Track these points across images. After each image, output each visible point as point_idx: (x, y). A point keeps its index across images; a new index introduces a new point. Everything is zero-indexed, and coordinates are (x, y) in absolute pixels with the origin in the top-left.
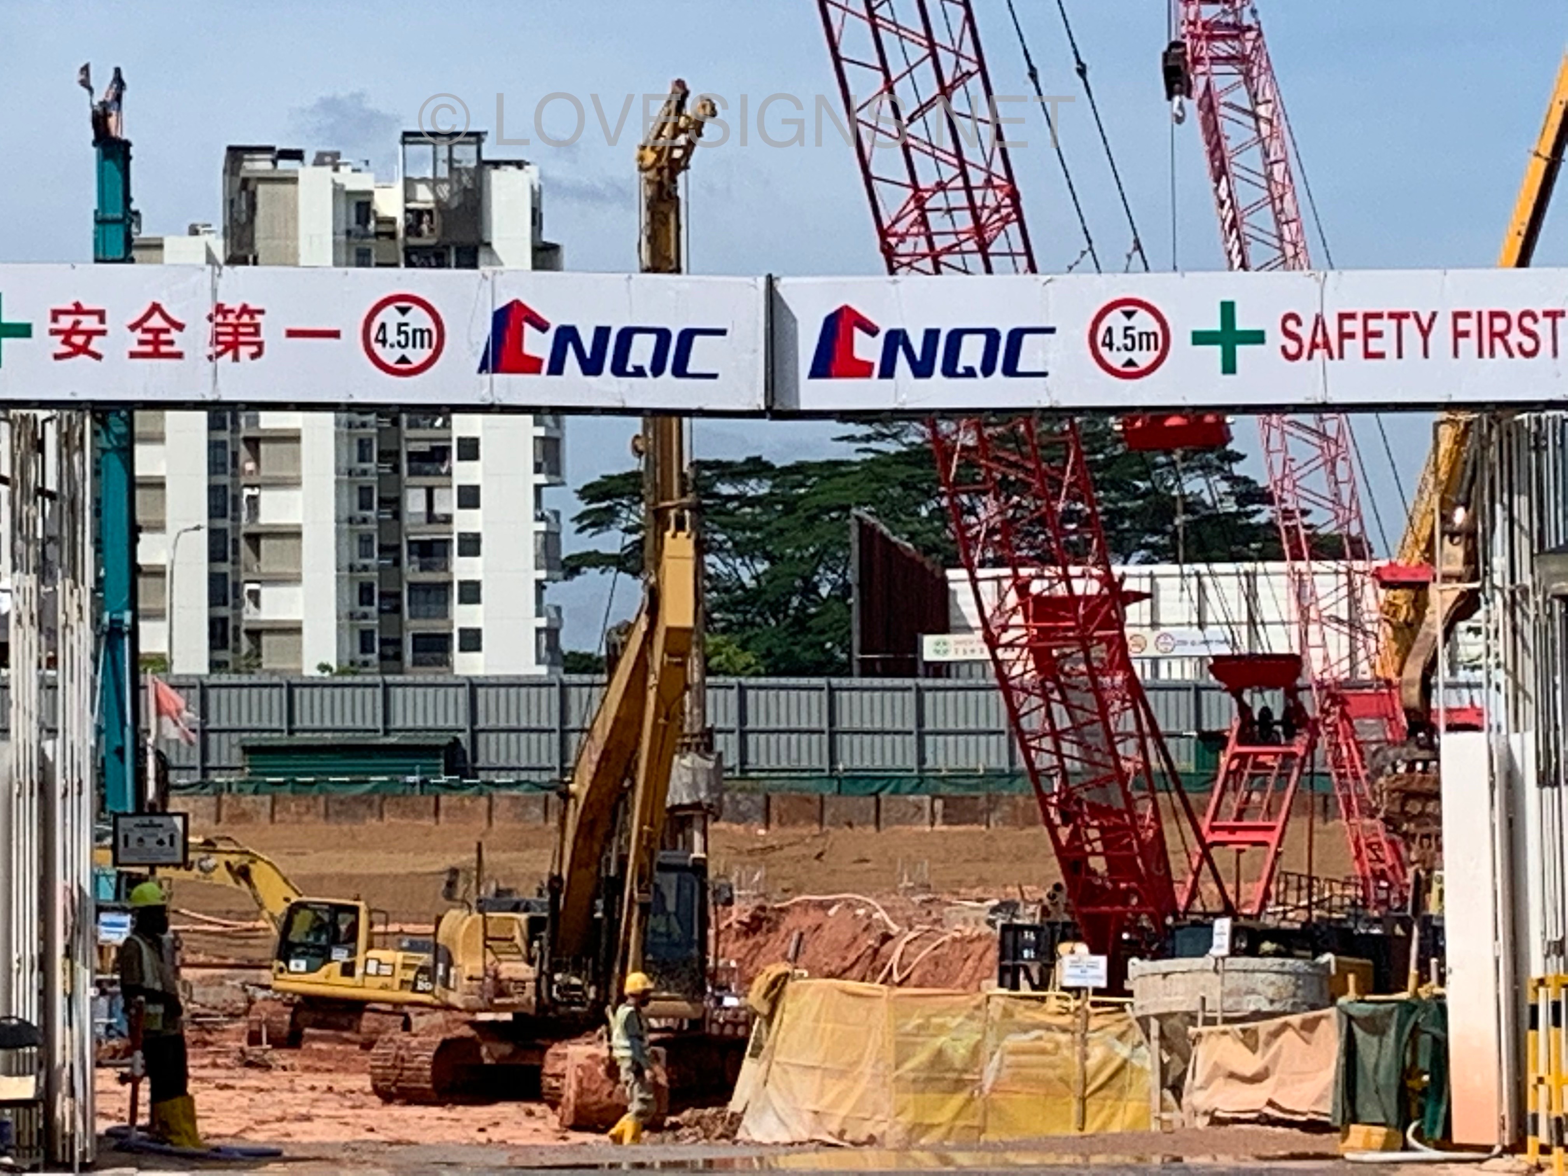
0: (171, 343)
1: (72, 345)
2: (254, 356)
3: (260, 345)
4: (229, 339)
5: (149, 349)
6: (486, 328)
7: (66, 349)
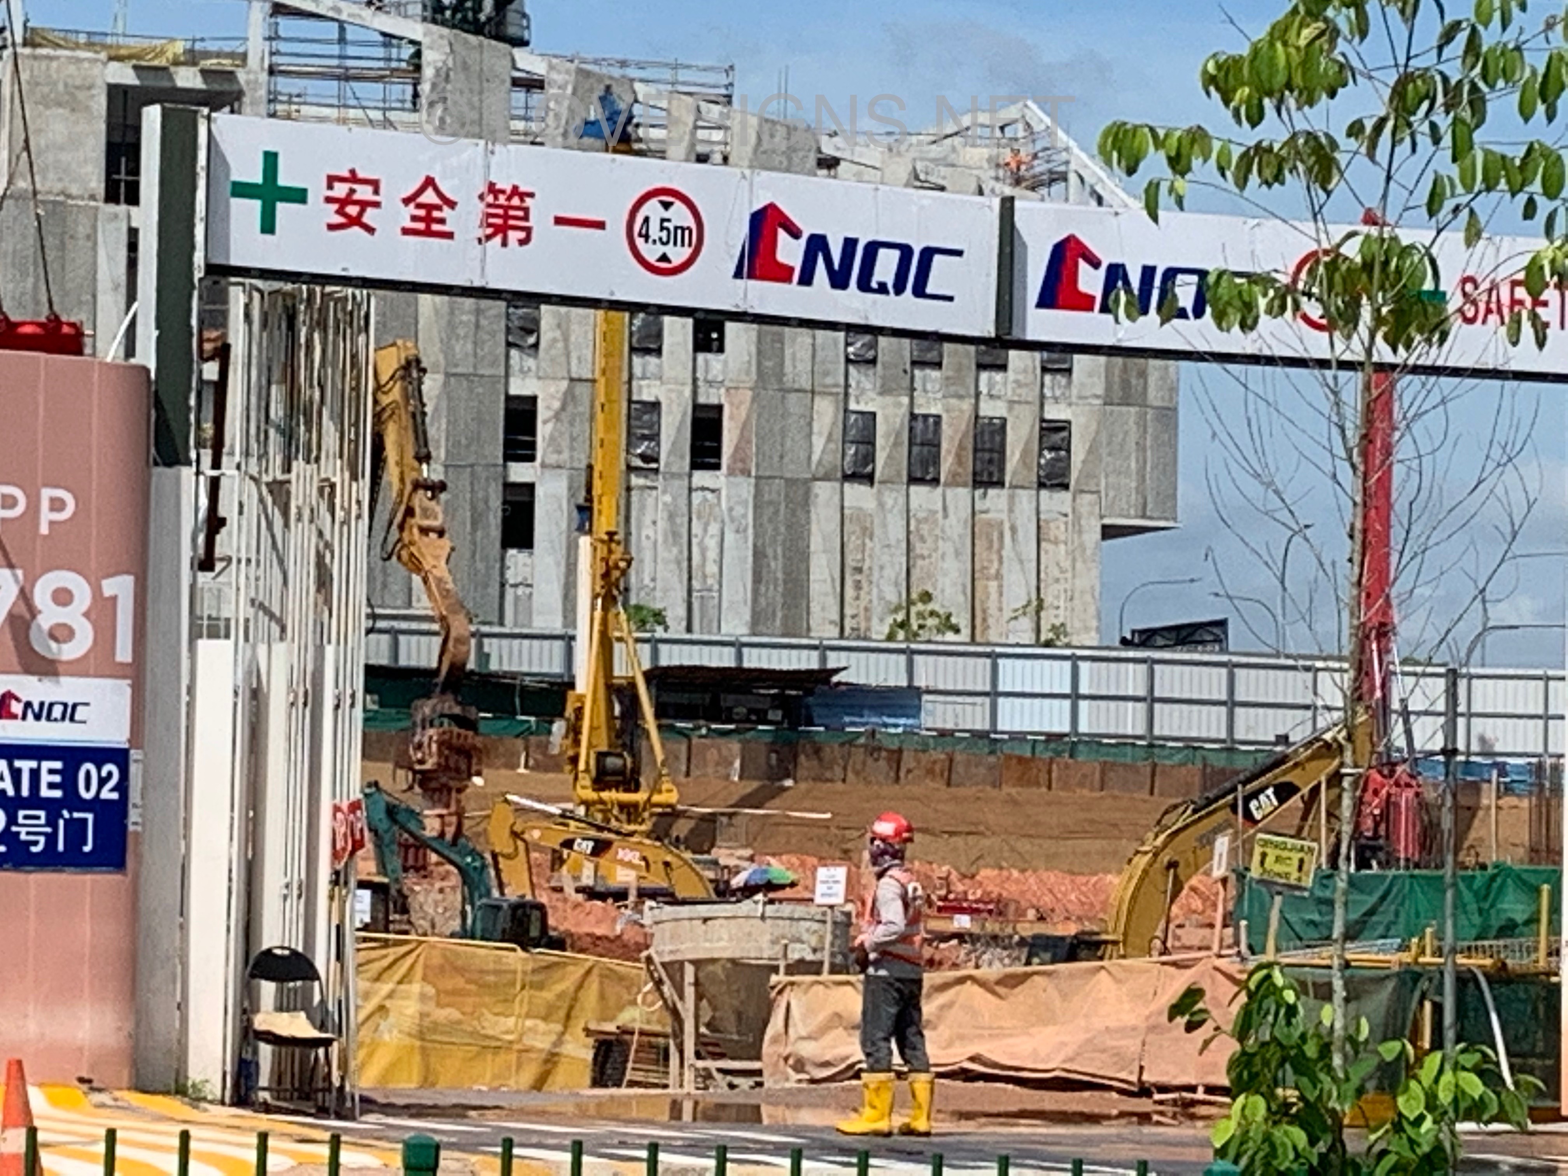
0: (442, 221)
1: (345, 215)
2: (523, 242)
3: (528, 230)
4: (499, 221)
5: (421, 226)
6: (743, 230)
7: (340, 220)
